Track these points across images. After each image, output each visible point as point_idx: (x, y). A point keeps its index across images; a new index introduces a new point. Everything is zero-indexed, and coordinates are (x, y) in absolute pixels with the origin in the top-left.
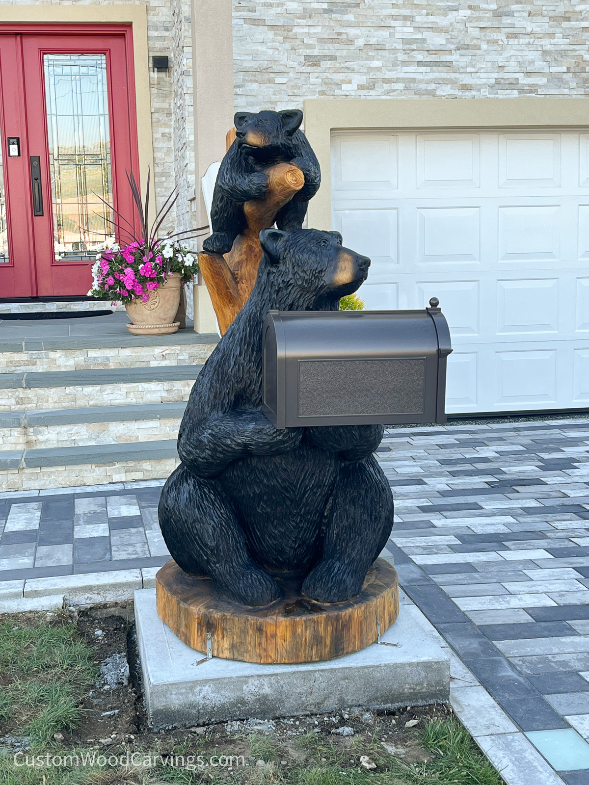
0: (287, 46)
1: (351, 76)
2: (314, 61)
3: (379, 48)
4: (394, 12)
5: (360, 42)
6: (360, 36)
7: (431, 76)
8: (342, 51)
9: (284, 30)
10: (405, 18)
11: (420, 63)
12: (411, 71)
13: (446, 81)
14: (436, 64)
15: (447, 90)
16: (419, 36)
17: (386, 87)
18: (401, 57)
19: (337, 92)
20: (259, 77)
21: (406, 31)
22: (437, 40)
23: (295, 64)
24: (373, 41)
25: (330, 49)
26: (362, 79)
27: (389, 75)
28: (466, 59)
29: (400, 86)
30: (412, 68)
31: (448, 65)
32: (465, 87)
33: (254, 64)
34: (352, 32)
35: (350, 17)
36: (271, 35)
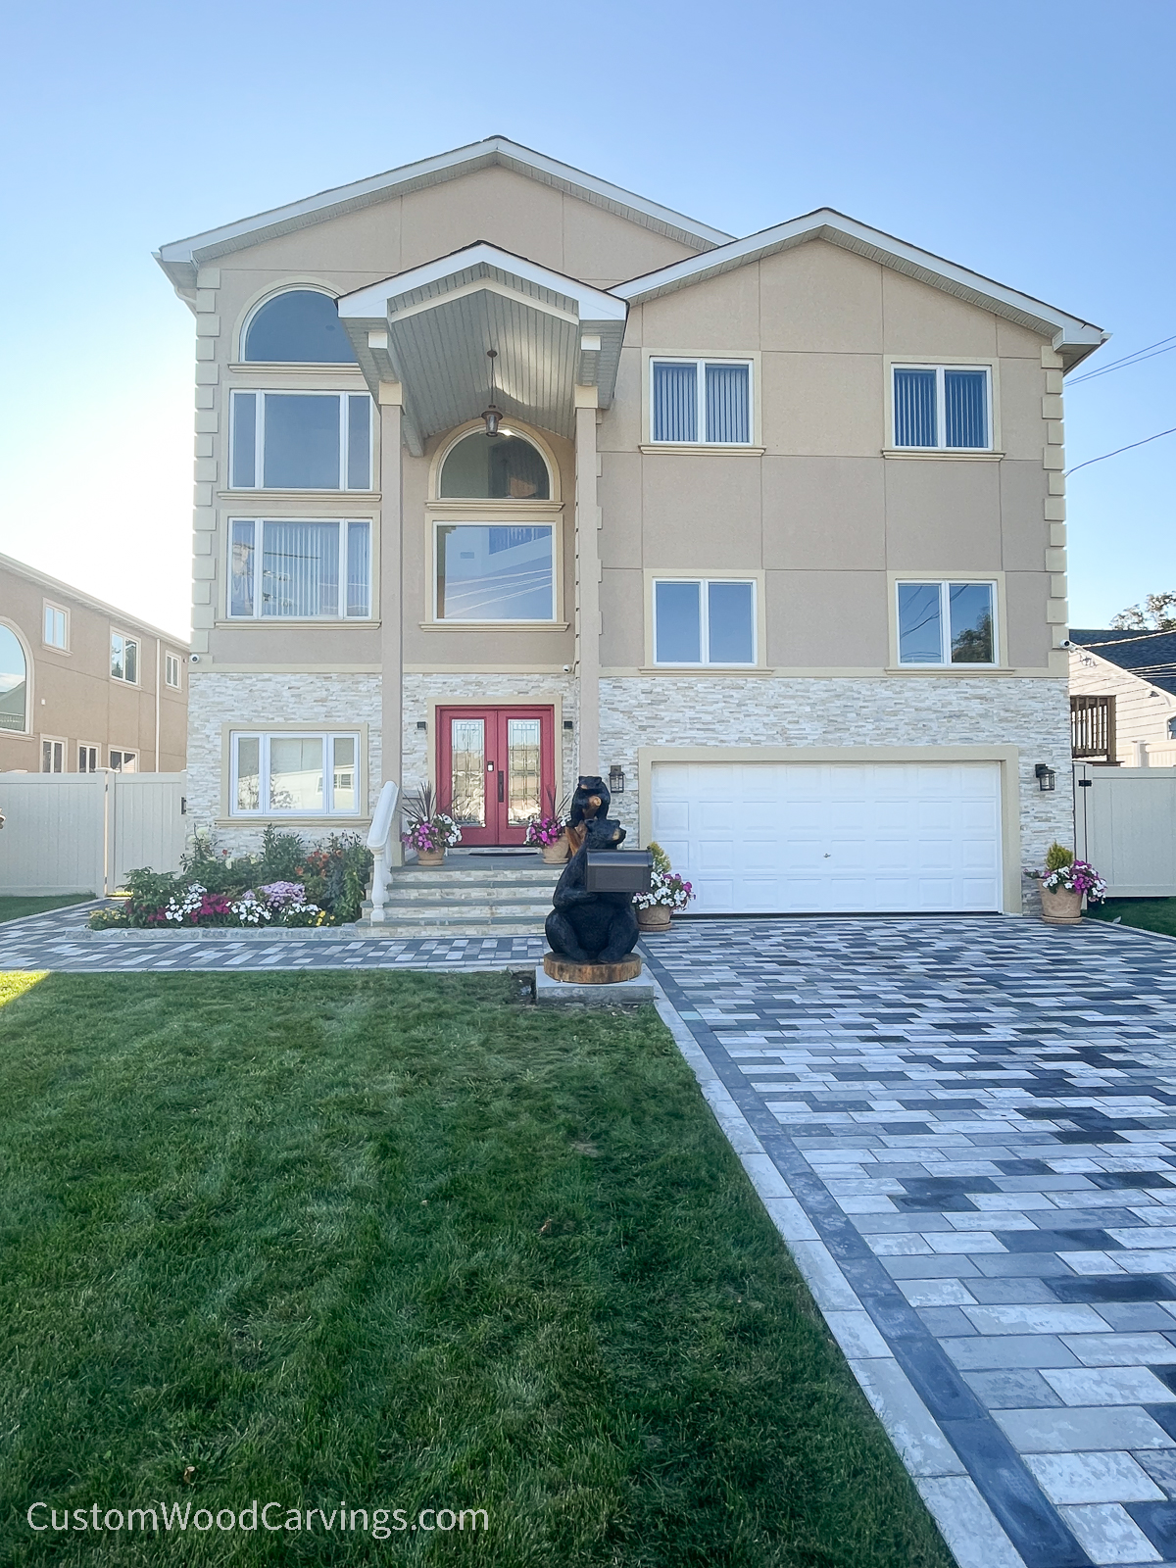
0: (630, 721)
1: (663, 736)
2: (643, 728)
3: (678, 722)
4: (684, 704)
5: (667, 719)
6: (667, 716)
7: (705, 736)
8: (658, 723)
9: (628, 713)
10: (691, 707)
11: (698, 729)
12: (694, 733)
13: (714, 738)
14: (708, 729)
15: (713, 743)
16: (698, 716)
17: (681, 741)
18: (689, 726)
19: (655, 743)
20: (615, 736)
21: (691, 713)
22: (709, 718)
23: (633, 730)
24: (674, 718)
25: (652, 722)
26: (668, 737)
27: (682, 735)
28: (723, 727)
29: (688, 741)
30: (695, 732)
31: (713, 730)
32: (722, 741)
33: (612, 730)
34: (663, 714)
35: (662, 707)
36: (621, 715)
